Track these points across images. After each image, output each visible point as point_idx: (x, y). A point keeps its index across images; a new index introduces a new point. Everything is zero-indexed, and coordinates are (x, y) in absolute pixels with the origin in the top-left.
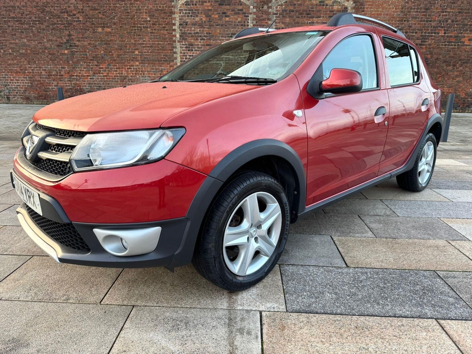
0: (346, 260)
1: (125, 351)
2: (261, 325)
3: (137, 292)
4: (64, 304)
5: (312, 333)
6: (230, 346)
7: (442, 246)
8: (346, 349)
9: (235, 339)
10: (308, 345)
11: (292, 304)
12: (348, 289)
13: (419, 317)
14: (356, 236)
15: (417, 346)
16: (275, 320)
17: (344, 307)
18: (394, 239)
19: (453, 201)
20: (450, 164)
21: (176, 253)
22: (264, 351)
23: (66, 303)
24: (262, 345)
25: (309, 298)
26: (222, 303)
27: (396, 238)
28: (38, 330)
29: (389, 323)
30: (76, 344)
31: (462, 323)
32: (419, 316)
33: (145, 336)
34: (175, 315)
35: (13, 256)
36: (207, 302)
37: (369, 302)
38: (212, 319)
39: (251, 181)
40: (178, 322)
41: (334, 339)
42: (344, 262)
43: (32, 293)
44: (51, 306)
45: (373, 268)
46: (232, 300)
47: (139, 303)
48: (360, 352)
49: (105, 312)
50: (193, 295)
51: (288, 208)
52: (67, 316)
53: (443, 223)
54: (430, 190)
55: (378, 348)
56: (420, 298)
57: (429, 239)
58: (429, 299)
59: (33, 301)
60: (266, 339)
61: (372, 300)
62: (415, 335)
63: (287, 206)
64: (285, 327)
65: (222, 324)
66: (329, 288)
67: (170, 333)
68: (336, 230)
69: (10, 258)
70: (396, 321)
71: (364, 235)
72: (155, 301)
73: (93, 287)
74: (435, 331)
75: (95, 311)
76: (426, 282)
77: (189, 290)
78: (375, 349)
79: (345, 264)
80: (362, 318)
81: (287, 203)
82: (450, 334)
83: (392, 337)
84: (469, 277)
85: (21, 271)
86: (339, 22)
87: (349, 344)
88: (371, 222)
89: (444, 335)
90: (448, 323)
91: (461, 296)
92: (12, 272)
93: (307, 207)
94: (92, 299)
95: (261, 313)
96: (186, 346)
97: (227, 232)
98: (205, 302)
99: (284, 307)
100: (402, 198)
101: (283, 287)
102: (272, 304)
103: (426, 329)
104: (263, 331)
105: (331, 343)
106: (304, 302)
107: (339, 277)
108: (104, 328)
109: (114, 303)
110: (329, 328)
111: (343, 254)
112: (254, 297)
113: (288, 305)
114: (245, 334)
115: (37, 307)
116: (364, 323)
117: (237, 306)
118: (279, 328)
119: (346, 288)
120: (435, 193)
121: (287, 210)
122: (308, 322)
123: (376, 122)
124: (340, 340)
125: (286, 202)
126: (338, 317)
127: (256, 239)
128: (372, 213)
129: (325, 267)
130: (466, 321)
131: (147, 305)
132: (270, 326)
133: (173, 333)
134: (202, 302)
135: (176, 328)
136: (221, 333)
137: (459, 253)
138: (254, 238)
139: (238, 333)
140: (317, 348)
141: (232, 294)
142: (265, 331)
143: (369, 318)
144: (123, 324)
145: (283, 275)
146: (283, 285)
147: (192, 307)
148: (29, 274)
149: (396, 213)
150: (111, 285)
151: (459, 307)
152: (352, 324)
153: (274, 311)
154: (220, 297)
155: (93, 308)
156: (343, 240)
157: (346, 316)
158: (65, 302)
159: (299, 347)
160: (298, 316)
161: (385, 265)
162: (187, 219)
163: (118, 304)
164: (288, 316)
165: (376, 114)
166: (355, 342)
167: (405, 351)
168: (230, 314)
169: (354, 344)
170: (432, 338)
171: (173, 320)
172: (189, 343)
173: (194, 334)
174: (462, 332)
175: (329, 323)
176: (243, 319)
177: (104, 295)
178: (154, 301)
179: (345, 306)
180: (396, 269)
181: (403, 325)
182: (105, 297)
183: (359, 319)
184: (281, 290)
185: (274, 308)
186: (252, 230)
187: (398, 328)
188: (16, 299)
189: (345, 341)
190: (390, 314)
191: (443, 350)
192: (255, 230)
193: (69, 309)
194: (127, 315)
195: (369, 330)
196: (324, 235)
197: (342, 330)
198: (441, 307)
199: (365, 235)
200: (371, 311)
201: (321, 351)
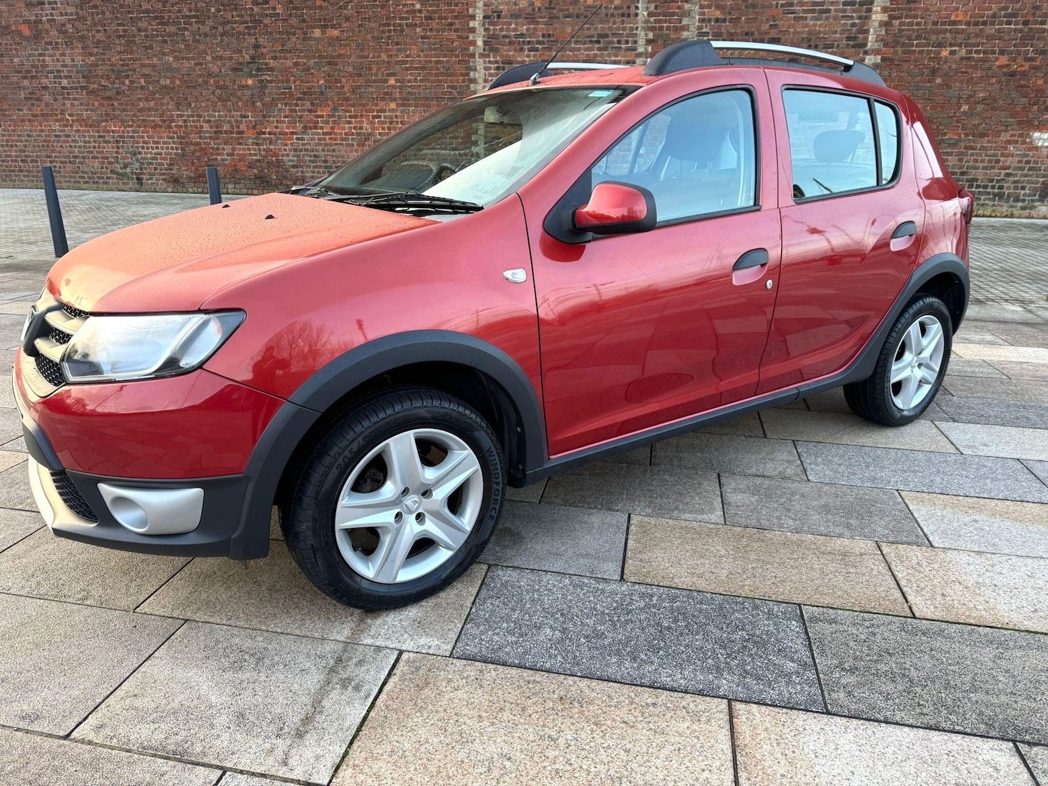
0: (626, 566)
1: (136, 695)
2: (389, 675)
3: (204, 596)
4: (75, 607)
5: (472, 700)
6: (313, 706)
7: (858, 554)
8: (516, 735)
9: (327, 696)
10: (451, 721)
11: (469, 643)
12: (594, 624)
13: (700, 693)
14: (683, 517)
15: (654, 744)
16: (418, 669)
17: (563, 658)
18: (761, 531)
19: (964, 452)
20: (1030, 361)
21: (233, 537)
22: (366, 722)
23: (79, 604)
24: (369, 711)
25: (506, 634)
26: (341, 629)
27: (766, 530)
28: (17, 645)
29: (629, 697)
30: (65, 675)
31: (779, 713)
32: (700, 691)
33: (180, 674)
34: (248, 643)
35: (29, 514)
36: (315, 627)
37: (618, 652)
38: (308, 655)
39: (398, 408)
40: (247, 657)
41: (506, 715)
42: (620, 570)
43: (33, 582)
44: (54, 608)
45: (672, 588)
46: (363, 626)
47: (199, 616)
48: (538, 743)
49: (135, 626)
50: (297, 611)
51: (496, 460)
52: (72, 626)
53: (899, 503)
54: (929, 423)
55: (577, 740)
56: (729, 655)
57: (840, 536)
58: (745, 661)
59: (28, 597)
60: (382, 701)
61: (628, 649)
62: (666, 724)
63: (494, 455)
64: (428, 684)
65: (320, 667)
66: (557, 619)
67: (224, 674)
68: (650, 502)
69: (22, 516)
70: (647, 696)
71: (700, 517)
72: (228, 616)
73: (135, 580)
74: (713, 721)
75: (118, 622)
76: (765, 625)
77: (296, 600)
78: (569, 742)
79: (620, 573)
80: (584, 683)
81: (493, 449)
82: (739, 731)
83: (618, 723)
84: (867, 624)
85: (31, 541)
86: (669, 65)
87: (527, 726)
88: (735, 491)
89: (726, 732)
90: (749, 712)
91: (817, 661)
92: (16, 542)
93: (554, 457)
94: (123, 603)
95: (401, 653)
96: (239, 698)
97: (343, 502)
98: (313, 625)
99: (450, 647)
100: (846, 439)
101: (471, 608)
102: (431, 639)
103: (696, 717)
104: (386, 687)
105: (495, 720)
106: (493, 642)
107: (592, 598)
108: (120, 653)
109: (157, 613)
110: (510, 693)
111: (629, 554)
112: (405, 624)
113: (459, 645)
114: (350, 688)
115: (32, 607)
116: (581, 692)
117: (365, 638)
118: (418, 685)
119: (591, 622)
120: (935, 430)
121: (494, 462)
122: (477, 679)
123: (735, 282)
124: (515, 718)
125: (491, 448)
126: (538, 676)
127: (420, 517)
128: (753, 471)
129: (574, 578)
130: (789, 711)
131: (211, 620)
132: (402, 679)
133: (228, 675)
134: (307, 625)
135: (238, 666)
136: (309, 683)
137: (885, 571)
138: (415, 515)
139: (339, 686)
140: (463, 726)
141: (369, 615)
142: (386, 688)
143: (598, 684)
144: (154, 649)
145: (483, 587)
146: (473, 604)
147: (285, 632)
148: (42, 548)
149: (808, 473)
150: (166, 580)
151: (797, 682)
152: (557, 691)
153: (427, 654)
154: (343, 619)
155: (118, 617)
156: (650, 523)
157: (556, 675)
158: (79, 602)
159: (432, 722)
160: (465, 665)
161: (701, 584)
162: (247, 478)
163: (163, 614)
164: (447, 665)
165: (737, 266)
166: (541, 723)
167: (625, 751)
168: (345, 650)
169: (536, 728)
170: (696, 734)
171: (241, 652)
172: (249, 692)
173: (263, 678)
174: (766, 729)
175: (514, 686)
176: (360, 663)
177: (147, 596)
178: (225, 615)
179: (567, 655)
180: (721, 594)
181: (654, 704)
182: (148, 601)
183: (578, 683)
184: (462, 615)
185: (430, 647)
186: (410, 500)
187: (641, 708)
188: (4, 591)
189: (522, 721)
190: (645, 681)
191: (701, 758)
192: (416, 499)
193: (80, 615)
194: (167, 636)
195: (582, 706)
196: (617, 511)
197: (530, 701)
198: (758, 678)
199: (705, 516)
200: (611, 671)
201: (467, 732)
